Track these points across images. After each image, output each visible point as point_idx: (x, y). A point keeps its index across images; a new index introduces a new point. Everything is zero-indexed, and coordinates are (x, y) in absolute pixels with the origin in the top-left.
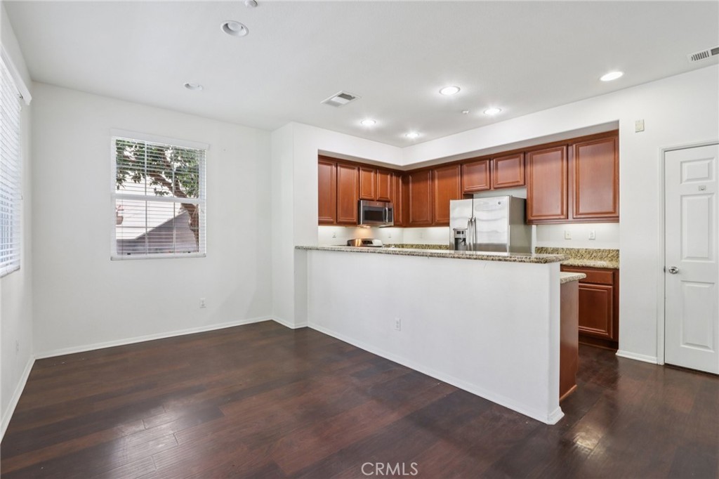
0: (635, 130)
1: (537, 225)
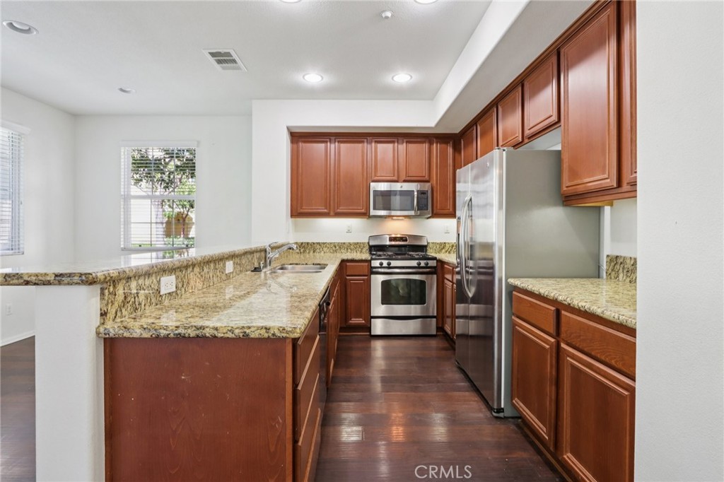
1: (611, 205)
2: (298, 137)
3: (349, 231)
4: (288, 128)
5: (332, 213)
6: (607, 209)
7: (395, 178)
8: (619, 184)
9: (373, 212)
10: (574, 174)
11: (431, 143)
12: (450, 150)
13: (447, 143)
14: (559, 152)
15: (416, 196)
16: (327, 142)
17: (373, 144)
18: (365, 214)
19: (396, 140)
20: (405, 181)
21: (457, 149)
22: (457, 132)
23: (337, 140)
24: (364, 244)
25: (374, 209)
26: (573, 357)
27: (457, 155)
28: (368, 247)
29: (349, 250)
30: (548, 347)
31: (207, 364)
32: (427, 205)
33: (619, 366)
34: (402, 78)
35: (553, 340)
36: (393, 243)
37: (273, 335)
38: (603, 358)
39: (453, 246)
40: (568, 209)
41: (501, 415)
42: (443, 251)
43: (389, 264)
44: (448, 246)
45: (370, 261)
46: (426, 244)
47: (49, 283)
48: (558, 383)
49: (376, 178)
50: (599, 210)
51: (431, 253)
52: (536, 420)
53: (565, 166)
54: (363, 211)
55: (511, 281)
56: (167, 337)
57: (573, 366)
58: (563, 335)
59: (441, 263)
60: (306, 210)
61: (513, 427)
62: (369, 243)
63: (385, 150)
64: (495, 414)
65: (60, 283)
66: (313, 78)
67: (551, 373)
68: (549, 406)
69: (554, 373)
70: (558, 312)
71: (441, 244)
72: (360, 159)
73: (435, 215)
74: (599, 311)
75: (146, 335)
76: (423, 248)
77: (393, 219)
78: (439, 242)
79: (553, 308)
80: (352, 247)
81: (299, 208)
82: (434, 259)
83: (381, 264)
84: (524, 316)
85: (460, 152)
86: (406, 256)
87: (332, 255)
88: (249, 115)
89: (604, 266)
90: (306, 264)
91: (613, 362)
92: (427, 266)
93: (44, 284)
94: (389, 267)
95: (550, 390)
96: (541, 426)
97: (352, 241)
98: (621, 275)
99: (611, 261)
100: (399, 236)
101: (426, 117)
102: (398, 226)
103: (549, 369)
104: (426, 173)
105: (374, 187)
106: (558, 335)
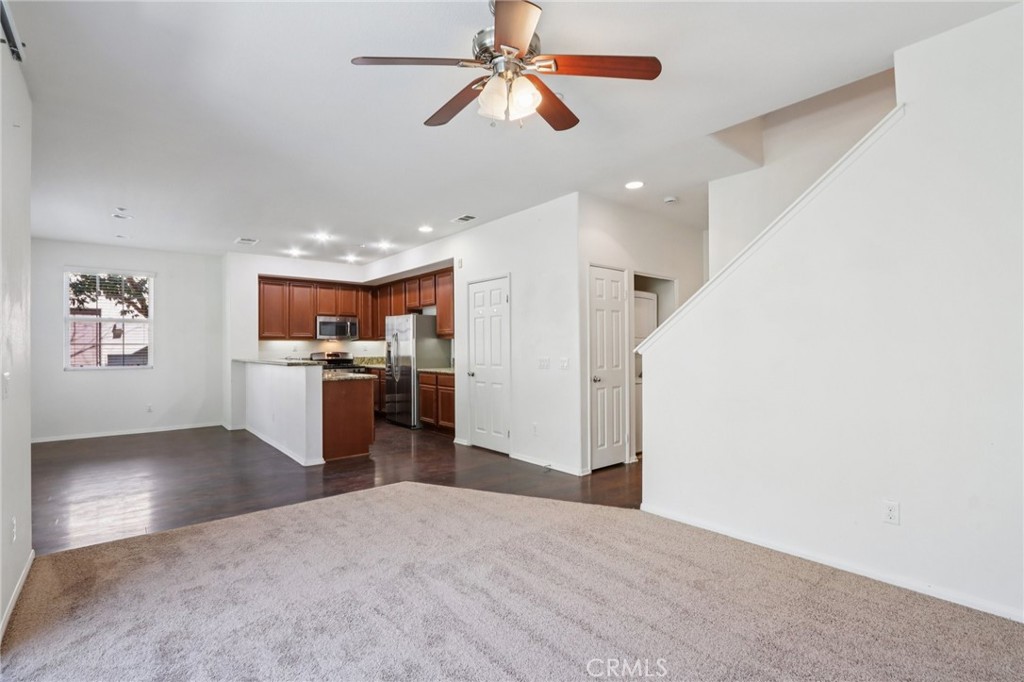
2: (263, 280)
4: (259, 275)
5: (287, 337)
7: (334, 313)
9: (319, 337)
11: (358, 291)
12: (370, 296)
13: (368, 291)
14: (435, 317)
15: (349, 326)
16: (284, 285)
17: (318, 289)
18: (313, 338)
19: (334, 287)
20: (340, 316)
21: (374, 296)
23: (292, 284)
25: (320, 334)
26: (441, 389)
27: (374, 300)
30: (433, 390)
32: (356, 332)
33: (451, 385)
34: (351, 258)
35: (435, 387)
36: (331, 358)
38: (444, 385)
39: (369, 359)
40: (439, 340)
41: (415, 428)
44: (366, 359)
46: (352, 358)
48: (437, 400)
49: (320, 313)
51: (355, 363)
53: (438, 322)
54: (311, 336)
55: (419, 370)
57: (441, 392)
59: (368, 370)
60: (269, 335)
61: (419, 430)
63: (327, 293)
64: (413, 429)
67: (435, 399)
70: (437, 377)
72: (309, 298)
73: (361, 339)
76: (350, 361)
78: (360, 356)
79: (435, 376)
81: (264, 334)
82: (364, 367)
84: (423, 383)
85: (376, 298)
95: (434, 405)
96: (431, 420)
102: (332, 346)
103: (434, 397)
104: (354, 311)
105: (320, 319)
106: (437, 384)
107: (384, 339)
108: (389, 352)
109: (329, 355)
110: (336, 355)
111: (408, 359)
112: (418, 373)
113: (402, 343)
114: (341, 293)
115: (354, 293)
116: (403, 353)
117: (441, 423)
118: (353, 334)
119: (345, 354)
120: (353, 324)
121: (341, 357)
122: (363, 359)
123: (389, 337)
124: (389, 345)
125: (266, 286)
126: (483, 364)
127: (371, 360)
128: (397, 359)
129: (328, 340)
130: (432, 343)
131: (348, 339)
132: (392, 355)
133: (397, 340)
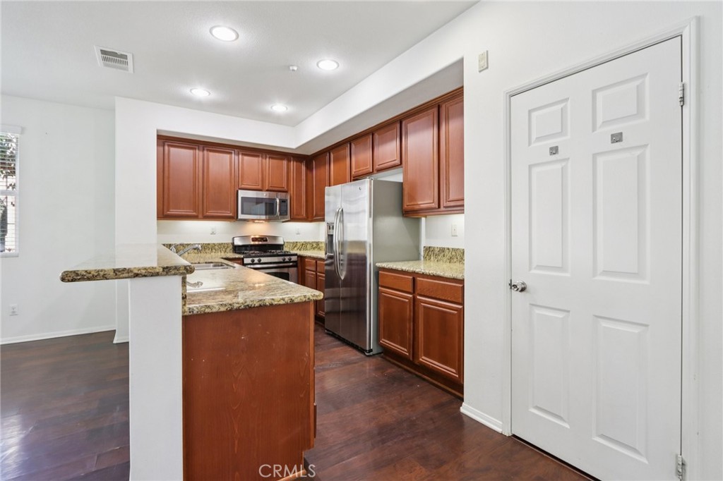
0: (478, 70)
1: (426, 217)
2: (165, 140)
3: (213, 233)
4: (158, 131)
5: (200, 216)
6: (423, 219)
7: (259, 187)
8: (439, 207)
9: (241, 216)
10: (412, 198)
11: (289, 161)
12: (304, 168)
13: (301, 162)
14: (401, 184)
15: (278, 203)
16: (195, 149)
17: (240, 156)
18: (234, 218)
19: (260, 155)
20: (267, 190)
21: (309, 168)
22: (309, 154)
23: (206, 149)
24: (227, 244)
25: (242, 213)
26: (425, 302)
27: (308, 172)
28: (231, 247)
29: (214, 250)
30: (407, 300)
31: (260, 325)
32: (286, 211)
33: (453, 300)
34: (279, 108)
35: (411, 296)
36: (257, 243)
37: (309, 299)
38: (443, 298)
39: (303, 244)
40: (405, 219)
41: (371, 353)
42: (296, 248)
43: (260, 260)
44: (299, 244)
45: (243, 259)
46: (283, 243)
47: (157, 274)
48: (415, 319)
49: (243, 186)
50: (418, 220)
51: (286, 249)
52: (399, 347)
53: (406, 192)
54: (231, 214)
55: (378, 265)
56: (238, 310)
57: (424, 307)
58: (418, 291)
59: (301, 258)
60: (173, 212)
61: (380, 359)
62: (233, 243)
63: (251, 162)
64: (367, 354)
65: (167, 274)
66: (200, 92)
67: (410, 315)
68: (409, 335)
69: (412, 314)
70: (414, 279)
71: (293, 243)
72: (229, 167)
73: (293, 219)
74: (441, 274)
75: (223, 309)
76: (280, 247)
77: (254, 222)
78: (291, 241)
79: (411, 277)
80: (216, 247)
81: (165, 210)
82: (296, 255)
83: (253, 261)
84: (387, 285)
85: (312, 170)
86: (268, 254)
87: (197, 255)
88: (112, 110)
89: (422, 253)
90: (199, 263)
91: (449, 299)
92: (290, 261)
93: (152, 276)
94: (260, 263)
95: (409, 325)
96: (403, 349)
97: (216, 242)
98: (432, 258)
99: (426, 250)
100: (257, 237)
101: (291, 141)
102: (258, 228)
103: (408, 313)
104: (284, 185)
105: (242, 194)
106: (414, 292)
107: (323, 220)
108: (330, 237)
109: (254, 240)
110: (263, 239)
111: (361, 244)
112: (378, 271)
113: (349, 226)
114: (268, 162)
115: (285, 162)
116: (350, 237)
117: (424, 359)
118: (283, 213)
119: (275, 238)
120: (283, 201)
121: (269, 242)
122: (295, 244)
123: (330, 217)
124: (330, 227)
125: (172, 149)
126: (561, 269)
127: (304, 245)
128: (342, 244)
129: (253, 220)
130: (392, 223)
131: (276, 219)
132: (336, 240)
133: (342, 221)
